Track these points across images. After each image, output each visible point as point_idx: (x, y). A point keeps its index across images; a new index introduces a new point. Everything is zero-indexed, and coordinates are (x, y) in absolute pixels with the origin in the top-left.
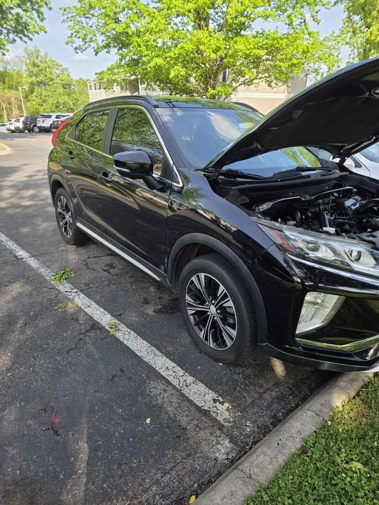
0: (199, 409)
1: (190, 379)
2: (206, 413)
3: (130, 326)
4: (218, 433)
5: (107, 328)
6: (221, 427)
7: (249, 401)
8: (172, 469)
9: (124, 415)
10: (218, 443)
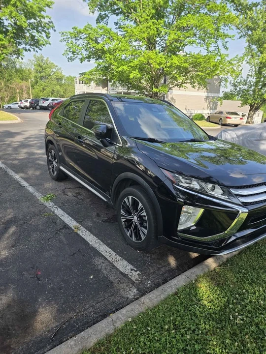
0: (122, 273)
1: (119, 258)
2: (125, 276)
3: (87, 228)
4: (131, 285)
5: (73, 228)
6: (133, 283)
7: (152, 271)
8: (102, 301)
9: (78, 273)
10: (130, 290)
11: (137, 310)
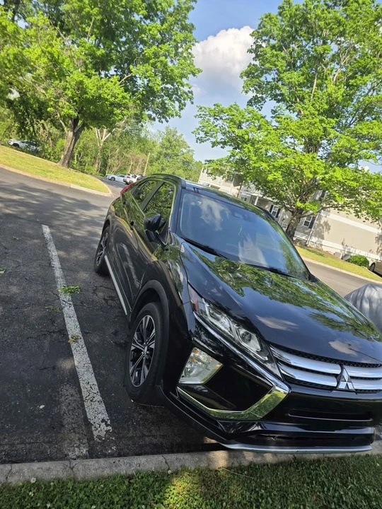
0: (86, 419)
1: (98, 398)
2: (88, 424)
3: (88, 344)
4: (85, 441)
5: (70, 336)
6: (91, 438)
7: (130, 434)
8: (30, 443)
9: (29, 395)
10: (78, 447)
11: (54, 473)
